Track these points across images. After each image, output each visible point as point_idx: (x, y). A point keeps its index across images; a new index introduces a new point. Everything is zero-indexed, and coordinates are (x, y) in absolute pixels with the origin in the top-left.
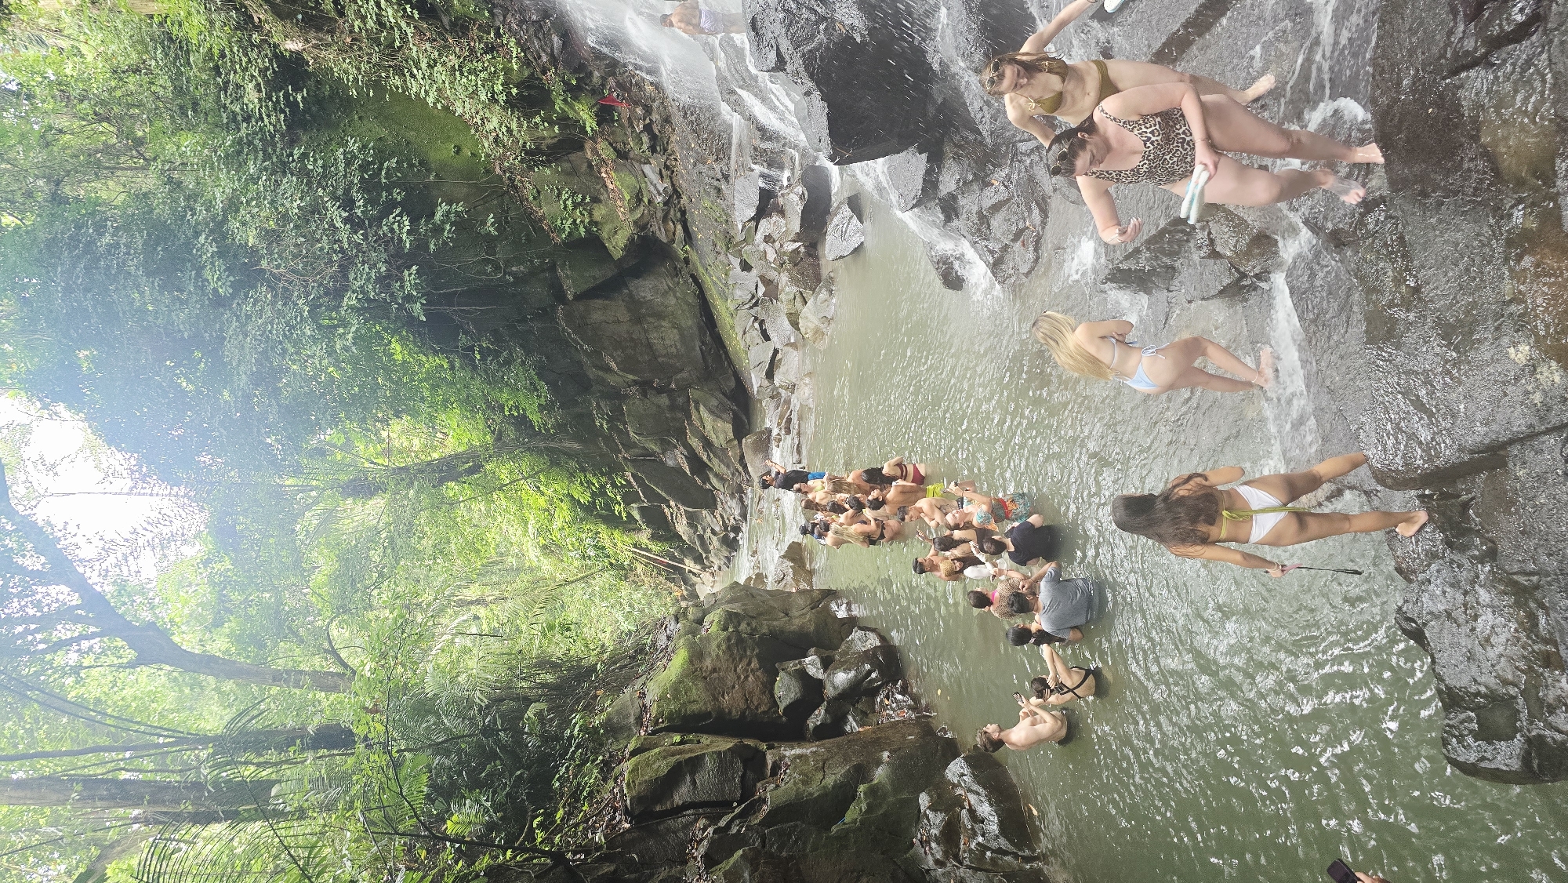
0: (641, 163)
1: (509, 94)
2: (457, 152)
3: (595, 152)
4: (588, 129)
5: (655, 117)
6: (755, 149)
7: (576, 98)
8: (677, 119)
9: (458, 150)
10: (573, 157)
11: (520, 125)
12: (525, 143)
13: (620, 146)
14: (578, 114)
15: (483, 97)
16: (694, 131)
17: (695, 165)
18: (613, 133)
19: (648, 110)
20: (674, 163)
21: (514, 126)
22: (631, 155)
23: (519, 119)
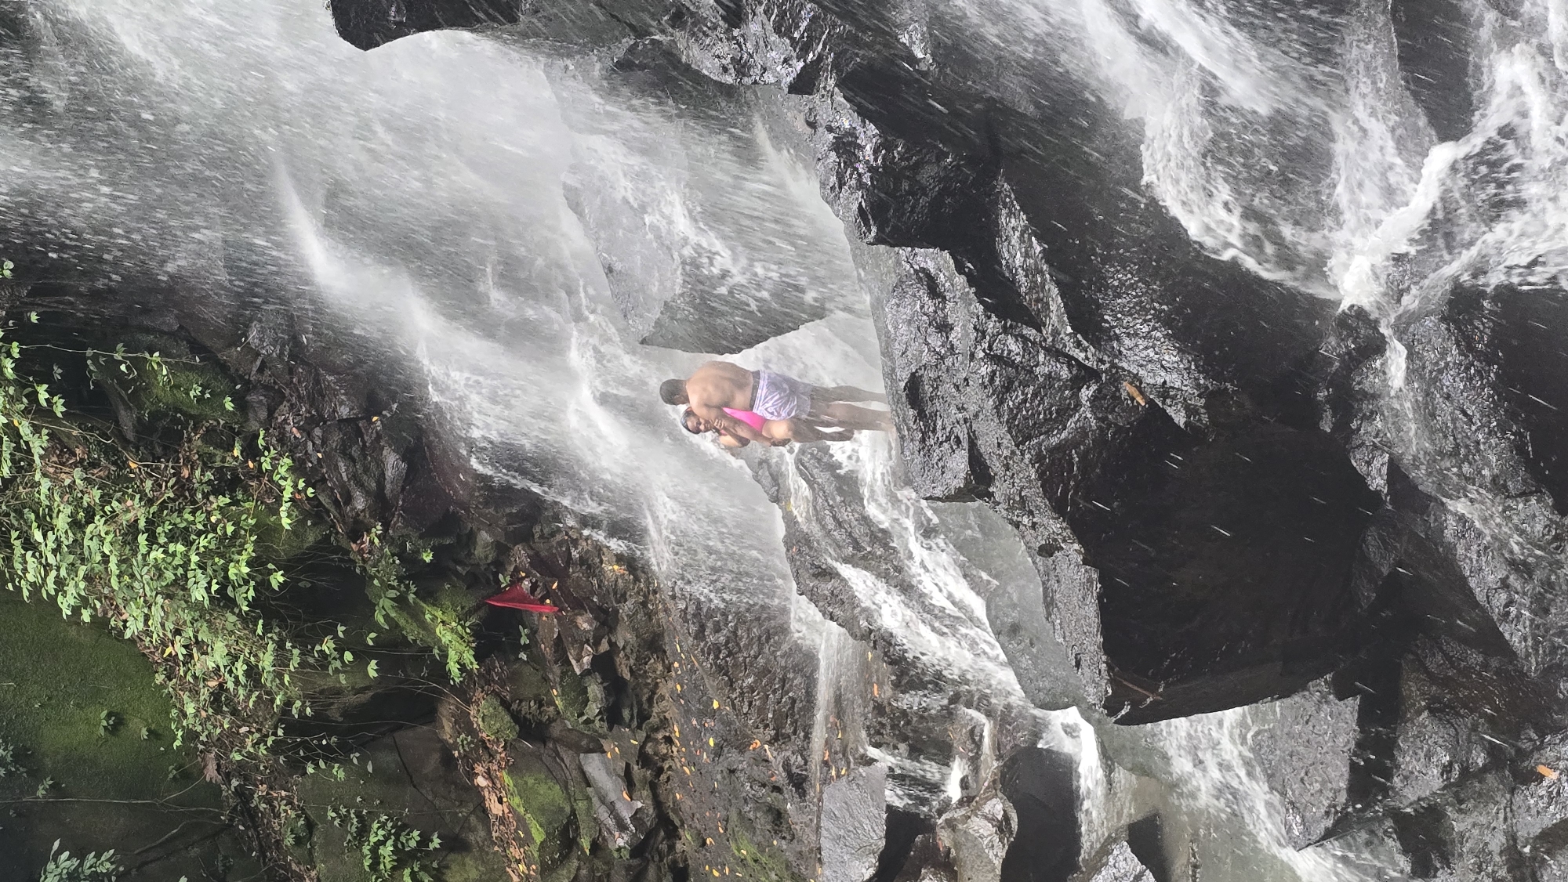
0: (578, 749)
1: (263, 586)
2: (113, 730)
3: (463, 724)
4: (453, 668)
5: (624, 636)
6: (879, 709)
7: (429, 595)
8: (680, 643)
9: (118, 722)
10: (405, 737)
11: (281, 660)
12: (288, 703)
13: (529, 708)
14: (431, 632)
15: (198, 594)
16: (722, 669)
17: (718, 751)
18: (514, 678)
19: (607, 620)
20: (663, 749)
21: (267, 661)
22: (556, 730)
23: (280, 645)
